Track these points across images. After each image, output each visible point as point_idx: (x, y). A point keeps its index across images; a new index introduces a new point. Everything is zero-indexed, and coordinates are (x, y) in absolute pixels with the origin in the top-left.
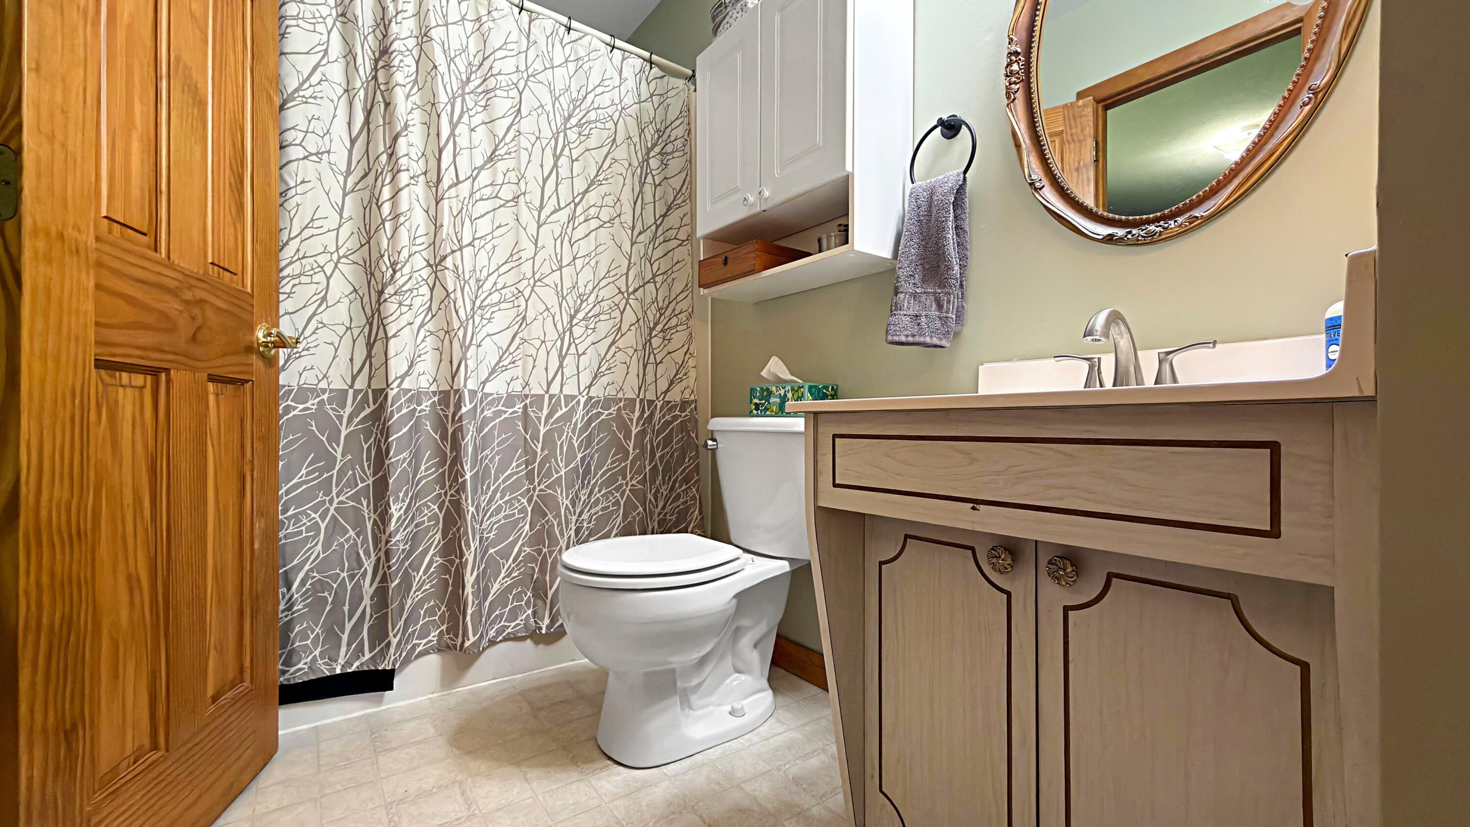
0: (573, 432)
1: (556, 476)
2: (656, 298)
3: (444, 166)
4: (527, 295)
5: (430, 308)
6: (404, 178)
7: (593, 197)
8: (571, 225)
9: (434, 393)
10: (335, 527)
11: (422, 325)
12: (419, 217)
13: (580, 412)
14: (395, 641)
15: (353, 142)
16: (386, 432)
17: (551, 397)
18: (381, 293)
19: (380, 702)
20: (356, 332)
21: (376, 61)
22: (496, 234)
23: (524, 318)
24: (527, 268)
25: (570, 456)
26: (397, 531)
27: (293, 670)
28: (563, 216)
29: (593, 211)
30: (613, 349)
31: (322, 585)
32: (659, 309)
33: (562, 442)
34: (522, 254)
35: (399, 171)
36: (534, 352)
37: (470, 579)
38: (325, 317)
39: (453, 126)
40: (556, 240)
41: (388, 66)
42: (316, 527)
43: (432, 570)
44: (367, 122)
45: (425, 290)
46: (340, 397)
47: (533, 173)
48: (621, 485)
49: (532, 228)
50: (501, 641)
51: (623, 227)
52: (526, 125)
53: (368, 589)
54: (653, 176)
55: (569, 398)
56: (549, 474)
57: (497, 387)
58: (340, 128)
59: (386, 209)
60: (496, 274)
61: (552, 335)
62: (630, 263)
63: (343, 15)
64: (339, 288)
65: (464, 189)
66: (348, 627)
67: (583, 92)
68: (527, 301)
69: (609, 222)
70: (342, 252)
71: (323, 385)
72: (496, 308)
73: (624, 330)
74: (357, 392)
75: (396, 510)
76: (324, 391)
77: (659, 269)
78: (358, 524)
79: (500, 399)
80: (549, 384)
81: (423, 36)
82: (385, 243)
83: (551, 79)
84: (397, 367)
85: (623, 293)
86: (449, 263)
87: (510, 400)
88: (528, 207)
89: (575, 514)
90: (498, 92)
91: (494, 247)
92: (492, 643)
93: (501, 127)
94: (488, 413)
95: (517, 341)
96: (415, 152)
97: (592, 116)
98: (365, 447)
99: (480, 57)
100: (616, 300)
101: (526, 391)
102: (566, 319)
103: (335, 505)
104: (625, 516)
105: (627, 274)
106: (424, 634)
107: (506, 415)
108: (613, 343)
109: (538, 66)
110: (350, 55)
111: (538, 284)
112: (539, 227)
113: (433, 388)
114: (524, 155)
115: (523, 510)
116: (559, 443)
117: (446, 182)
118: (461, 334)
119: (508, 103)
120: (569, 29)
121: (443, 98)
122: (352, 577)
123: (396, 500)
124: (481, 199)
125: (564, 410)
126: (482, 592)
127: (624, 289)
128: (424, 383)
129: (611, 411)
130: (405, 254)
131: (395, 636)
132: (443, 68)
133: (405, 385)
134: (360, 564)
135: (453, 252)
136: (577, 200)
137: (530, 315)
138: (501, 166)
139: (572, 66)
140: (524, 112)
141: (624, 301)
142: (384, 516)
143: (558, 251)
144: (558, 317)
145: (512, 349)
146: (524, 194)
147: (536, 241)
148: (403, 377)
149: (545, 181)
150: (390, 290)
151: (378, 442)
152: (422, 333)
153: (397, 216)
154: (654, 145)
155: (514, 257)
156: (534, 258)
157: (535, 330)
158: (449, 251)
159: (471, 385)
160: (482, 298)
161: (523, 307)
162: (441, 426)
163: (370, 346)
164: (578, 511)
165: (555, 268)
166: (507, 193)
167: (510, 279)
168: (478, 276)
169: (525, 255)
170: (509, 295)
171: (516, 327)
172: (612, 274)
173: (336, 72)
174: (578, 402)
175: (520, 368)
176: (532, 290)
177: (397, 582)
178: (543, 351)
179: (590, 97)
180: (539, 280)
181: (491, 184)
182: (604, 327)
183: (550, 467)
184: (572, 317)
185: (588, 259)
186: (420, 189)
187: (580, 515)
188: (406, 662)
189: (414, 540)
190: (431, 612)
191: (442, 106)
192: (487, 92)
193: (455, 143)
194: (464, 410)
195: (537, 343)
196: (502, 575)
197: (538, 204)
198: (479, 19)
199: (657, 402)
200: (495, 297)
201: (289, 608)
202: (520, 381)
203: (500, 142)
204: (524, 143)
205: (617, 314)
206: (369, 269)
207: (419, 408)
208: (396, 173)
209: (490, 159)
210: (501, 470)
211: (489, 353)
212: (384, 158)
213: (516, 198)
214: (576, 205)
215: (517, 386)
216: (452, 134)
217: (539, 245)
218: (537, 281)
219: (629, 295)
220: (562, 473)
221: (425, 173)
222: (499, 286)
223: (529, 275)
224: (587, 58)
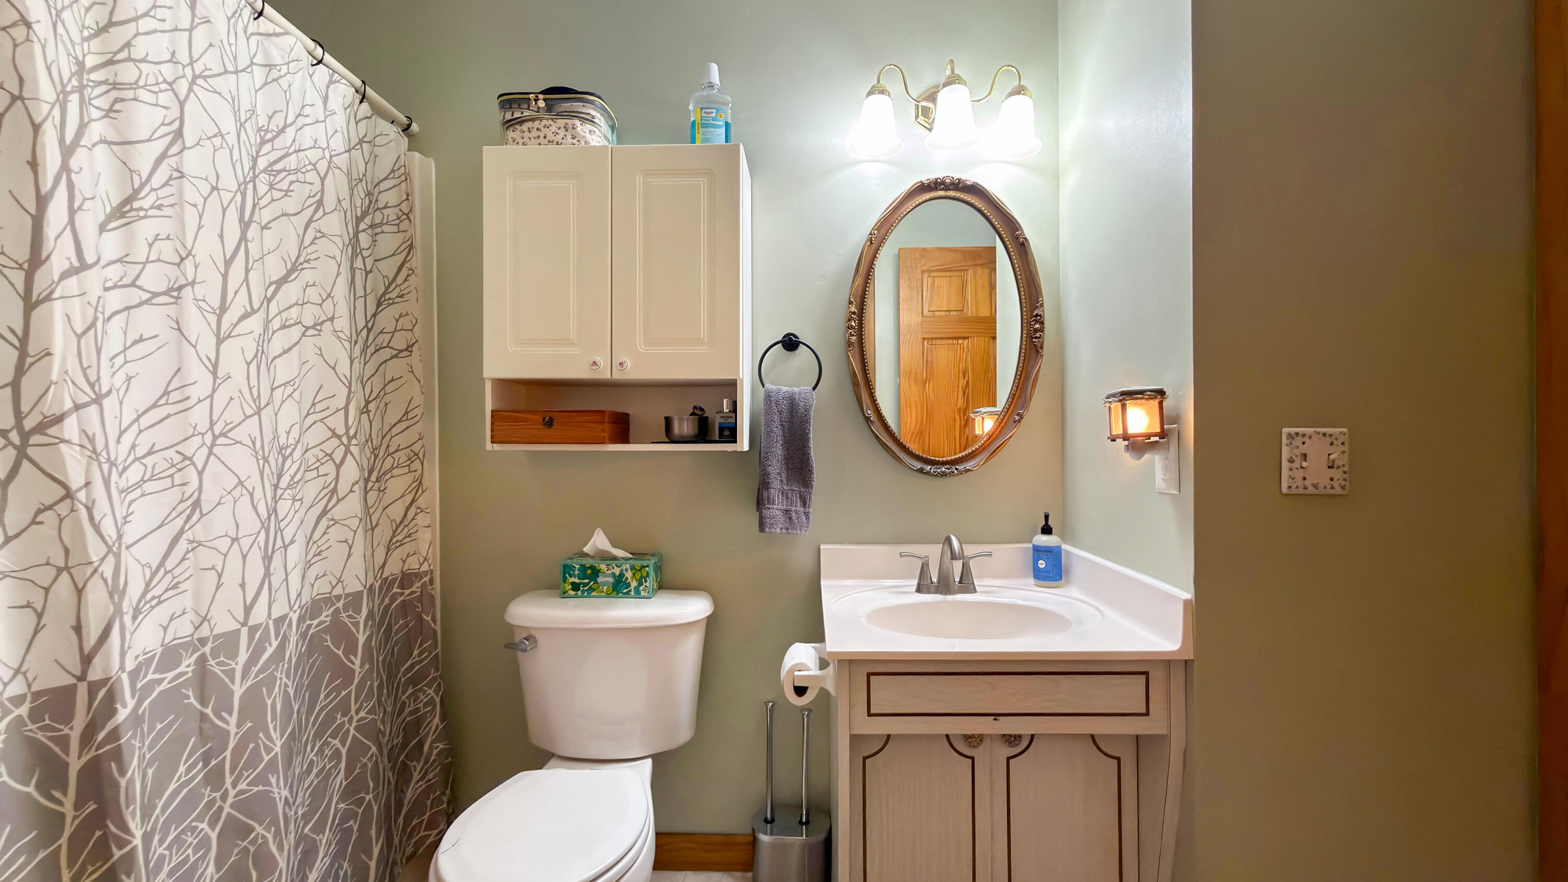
0: (288, 674)
1: (267, 758)
2: (370, 435)
4: (199, 460)
7: (291, 292)
13: (293, 636)
17: (253, 630)
22: (131, 354)
23: (197, 504)
24: (199, 416)
25: (285, 716)
28: (257, 323)
29: (291, 312)
30: (324, 522)
32: (374, 449)
33: (273, 698)
34: (189, 391)
36: (218, 561)
39: (67, 151)
40: (248, 364)
47: (208, 248)
48: (341, 724)
49: (207, 345)
51: (338, 337)
52: (194, 162)
54: (364, 258)
55: (278, 623)
56: (255, 758)
60: (134, 429)
61: (250, 524)
62: (350, 392)
68: (200, 474)
69: (317, 328)
72: (138, 492)
73: (341, 492)
77: (372, 391)
79: (154, 659)
80: (248, 610)
83: (234, 93)
85: (339, 437)
87: (171, 656)
88: (200, 308)
91: (129, 379)
93: (144, 158)
95: (182, 546)
97: (292, 162)
100: (328, 448)
101: (202, 632)
102: (269, 492)
105: (346, 408)
107: (164, 686)
108: (324, 512)
109: (211, 61)
111: (221, 440)
112: (220, 342)
114: (191, 216)
115: (203, 843)
116: (269, 702)
119: (158, 116)
125: (271, 644)
127: (341, 431)
129: (327, 616)
135: (77, 407)
136: (272, 295)
137: (209, 497)
138: (145, 229)
139: (260, 75)
140: (189, 137)
141: (343, 448)
143: (254, 382)
145: (169, 564)
146: (193, 284)
147: (216, 366)
149: (228, 263)
154: (365, 214)
155: (174, 398)
156: (211, 396)
157: (219, 523)
161: (195, 484)
162: (43, 762)
165: (249, 412)
166: (154, 279)
167: (162, 435)
169: (195, 393)
170: (162, 466)
171: (180, 522)
172: (319, 407)
174: (290, 624)
175: (188, 595)
176: (211, 453)
178: (235, 557)
179: (290, 132)
181: (120, 260)
182: (311, 490)
183: (257, 747)
184: (276, 487)
185: (289, 389)
191: (45, 108)
193: (71, 187)
194: (123, 715)
195: (223, 544)
197: (216, 303)
202: (190, 616)
203: (143, 185)
204: (189, 192)
205: (330, 468)
213: (175, 292)
214: (270, 303)
215: (187, 628)
216: (65, 167)
217: (220, 374)
218: (218, 436)
219: (350, 439)
220: (276, 747)
222: (140, 452)
223: (203, 426)
224: (284, 69)
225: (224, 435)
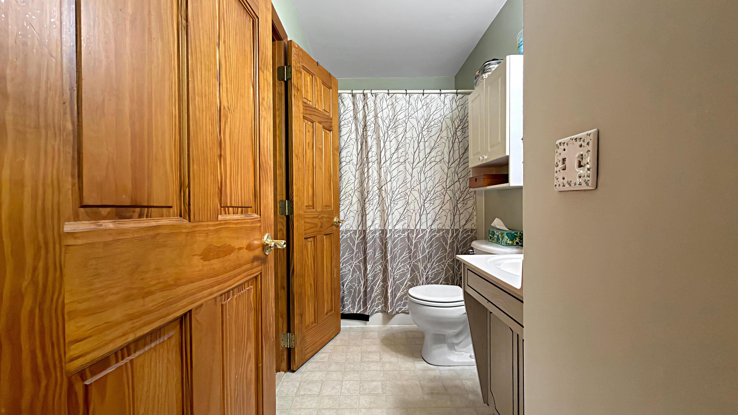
0: (425, 242)
1: (418, 258)
2: (460, 188)
3: (382, 157)
4: (409, 194)
5: (379, 203)
6: (370, 164)
7: (433, 154)
8: (424, 167)
9: (380, 230)
10: (354, 271)
11: (377, 208)
12: (375, 174)
13: (427, 234)
14: (369, 307)
15: (358, 155)
16: (366, 243)
17: (417, 230)
18: (365, 201)
19: (366, 324)
20: (359, 212)
21: (364, 129)
22: (399, 175)
23: (408, 203)
24: (409, 185)
25: (424, 251)
26: (369, 273)
27: (345, 310)
28: (421, 164)
29: (433, 159)
30: (441, 210)
31: (351, 287)
32: (461, 192)
33: (420, 246)
35: (369, 163)
36: (411, 215)
37: (389, 291)
38: (351, 209)
39: (385, 143)
40: (418, 173)
41: (366, 130)
42: (349, 270)
43: (380, 286)
44: (361, 148)
45: (377, 197)
46: (355, 232)
47: (411, 151)
48: (444, 262)
49: (411, 171)
50: (400, 313)
51: (445, 163)
52: (408, 135)
53: (362, 290)
54: (458, 139)
55: (423, 230)
56: (416, 257)
57: (399, 227)
58: (355, 152)
59: (366, 175)
60: (399, 188)
61: (417, 207)
62: (447, 176)
63: (355, 118)
64: (355, 199)
65: (388, 163)
66: (357, 300)
67: (429, 116)
68: (409, 197)
69: (439, 161)
70: (355, 189)
71: (351, 229)
72: (399, 200)
73: (445, 203)
74: (359, 231)
75: (369, 267)
76: (351, 230)
77: (461, 175)
78: (360, 270)
79: (400, 231)
80: (416, 226)
81: (376, 116)
82: (365, 185)
83: (417, 116)
84: (369, 223)
85: (445, 189)
86: (383, 188)
87: (404, 231)
88: (409, 163)
89: (425, 272)
90: (399, 126)
91: (398, 179)
92: (397, 313)
93: (400, 138)
94: (396, 236)
95: (406, 210)
96: (374, 154)
97: (432, 123)
98: (361, 247)
99: (393, 116)
100: (442, 191)
101: (409, 228)
102: (422, 201)
103: (354, 264)
104: (446, 275)
105: (446, 181)
106: (377, 306)
107: (402, 236)
108: (441, 208)
109: (412, 112)
110: (357, 129)
111: (413, 190)
112: (413, 170)
113: (380, 228)
114: (408, 145)
115: (408, 269)
116: (419, 246)
117: (382, 162)
118: (387, 211)
119: (402, 128)
120: (423, 94)
121: (381, 135)
122: (358, 286)
123: (369, 264)
124: (394, 164)
125: (421, 235)
126: (394, 296)
127: (445, 187)
128: (377, 227)
129: (440, 234)
130: (371, 188)
131: (369, 305)
132: (381, 125)
133: (371, 229)
134: (360, 283)
135: (384, 184)
136: (427, 157)
137: (410, 201)
138: (400, 151)
139: (425, 107)
140: (407, 130)
141: (445, 191)
142: (366, 269)
143: (419, 177)
144: (419, 201)
145: (404, 214)
146: (408, 159)
147: (412, 175)
148: (370, 227)
149: (415, 153)
150: (367, 200)
151: (364, 246)
152: (377, 211)
153: (369, 177)
154: (459, 126)
155: (405, 182)
156: (411, 181)
157: (412, 206)
158: (383, 184)
159: (390, 228)
160: (394, 197)
161: (408, 199)
162: (381, 240)
163: (362, 217)
164: (426, 272)
165: (418, 183)
166: (402, 160)
167: (403, 189)
168: (393, 190)
169: (408, 181)
170: (403, 195)
171: (406, 205)
172: (441, 181)
173: (353, 136)
174: (427, 232)
175: (407, 220)
176: (411, 192)
177: (369, 289)
178: (414, 214)
179: (431, 117)
181: (397, 158)
182: (438, 202)
183: (416, 255)
184: (425, 200)
185: (431, 177)
186: (375, 165)
187: (428, 273)
188: (372, 314)
189: (374, 276)
190: (379, 299)
191: (381, 138)
192: (395, 127)
193: (385, 148)
194: (388, 236)
195: (412, 211)
196: (401, 291)
197: (412, 162)
198: (393, 104)
199: (460, 229)
200: (399, 196)
201: (344, 292)
202: (407, 224)
203: (400, 143)
204: (407, 141)
205: (442, 196)
206: (362, 194)
207: (375, 235)
208: (368, 163)
209: (397, 149)
210: (400, 255)
211: (397, 215)
212: (365, 159)
213: (405, 161)
214: (426, 158)
215: (406, 226)
216: (384, 146)
218: (412, 189)
219: (447, 189)
220: (421, 257)
221: (377, 160)
222: (400, 192)
223: (409, 187)
224: (430, 102)
225: (413, 189)
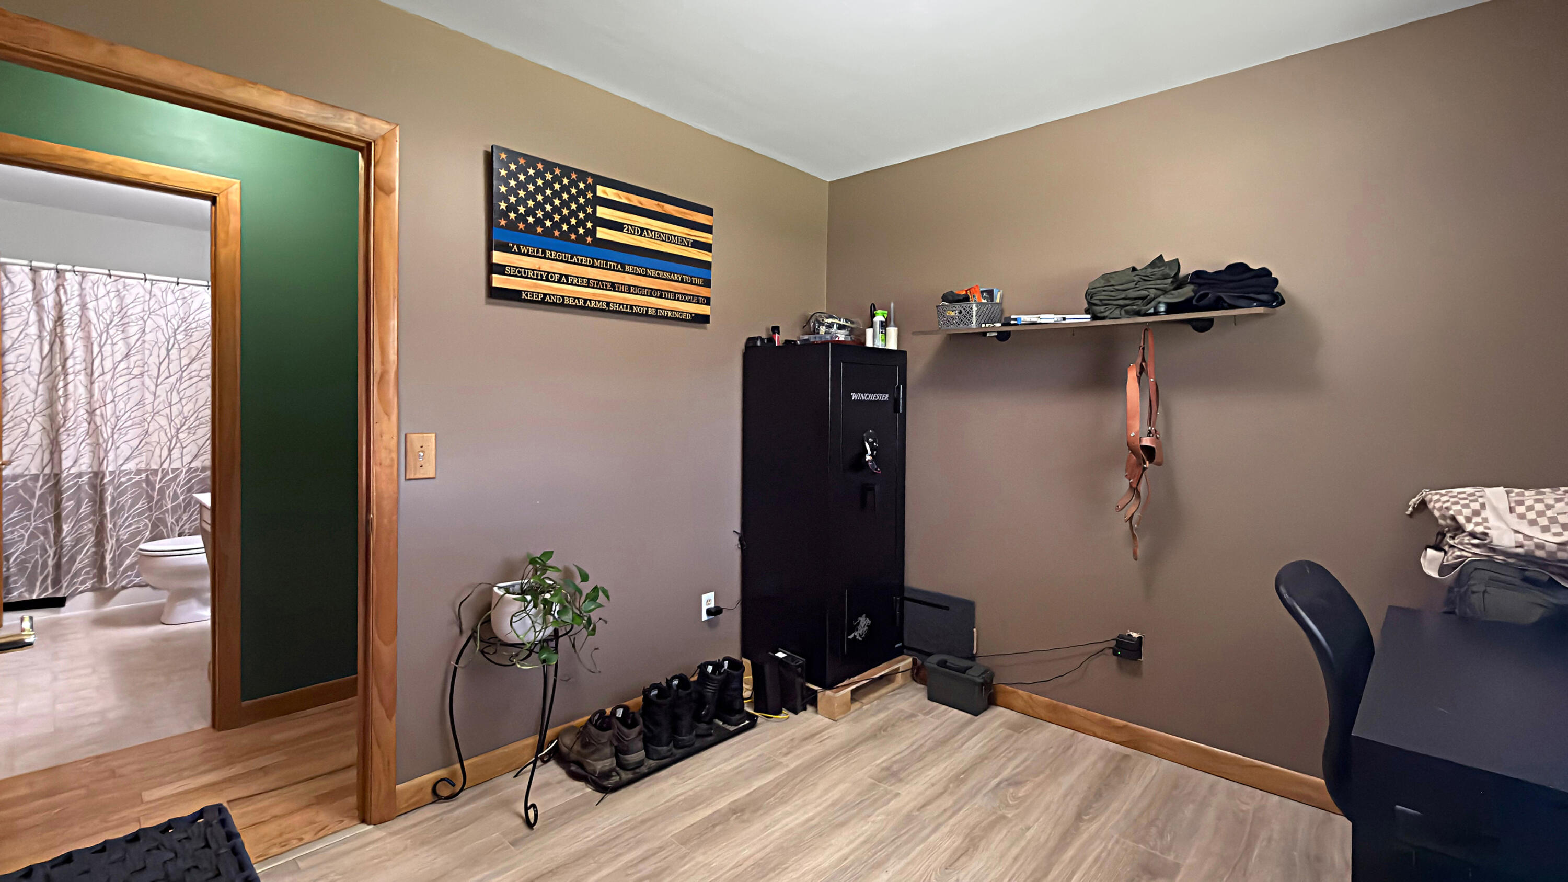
0: (178, 486)
1: (165, 508)
3: (95, 367)
4: (149, 420)
5: (88, 433)
6: (71, 377)
8: (178, 383)
9: (90, 473)
10: (33, 536)
11: (83, 441)
12: (82, 391)
13: (183, 475)
14: (65, 585)
15: (43, 359)
16: (60, 493)
18: (58, 430)
19: (57, 612)
20: (45, 447)
21: (56, 322)
22: (129, 393)
23: (147, 432)
24: (149, 408)
25: (176, 497)
26: (66, 537)
27: (10, 596)
28: (172, 380)
29: (194, 374)
31: (24, 561)
33: (169, 492)
34: (145, 401)
35: (68, 375)
36: (153, 449)
37: (108, 557)
38: (27, 442)
39: (101, 347)
40: (167, 392)
41: (61, 325)
42: (23, 536)
43: (89, 553)
44: (51, 349)
45: (86, 424)
46: (36, 478)
47: (153, 360)
49: (153, 388)
50: (130, 587)
52: (148, 337)
53: (51, 562)
55: (173, 470)
56: (161, 507)
57: (131, 466)
58: (36, 355)
59: (61, 392)
60: (130, 412)
61: (164, 439)
63: (37, 302)
64: (35, 427)
65: (108, 377)
66: (40, 578)
67: (187, 314)
68: (149, 424)
70: (36, 411)
71: (26, 473)
72: (130, 428)
74: (45, 475)
75: (66, 528)
76: (26, 475)
78: (45, 533)
79: (132, 472)
80: (162, 464)
81: (83, 306)
82: (60, 408)
83: (165, 312)
84: (66, 464)
86: (98, 412)
87: (139, 472)
88: (150, 377)
89: (178, 526)
90: (131, 324)
91: (128, 399)
92: (124, 588)
93: (132, 341)
94: (123, 480)
95: (142, 443)
96: (79, 360)
97: (194, 325)
98: (50, 499)
99: (119, 309)
101: (148, 468)
102: (174, 430)
103: (33, 526)
106: (83, 583)
107: (136, 480)
109: (156, 307)
110: (40, 321)
111: (156, 415)
112: (157, 386)
113: (90, 470)
114: (147, 352)
115: (146, 525)
116: (167, 492)
117: (96, 375)
118: (104, 445)
119: (137, 328)
120: (178, 284)
121: (94, 334)
122: (41, 556)
123: (66, 524)
124: (120, 376)
125: (171, 476)
126: (117, 563)
128: (84, 468)
130: (71, 411)
131: (66, 582)
132: (95, 320)
133: (71, 472)
134: (46, 551)
135: (100, 406)
136: (183, 369)
137: (150, 430)
138: (133, 359)
139: (180, 302)
140: (147, 330)
142: (59, 530)
143: (169, 397)
144: (168, 430)
145: (139, 447)
146: (147, 371)
147: (155, 393)
148: (70, 468)
149: (160, 364)
150: (62, 430)
151: (56, 497)
152: (83, 445)
153: (66, 395)
155: (141, 403)
156: (153, 402)
157: (154, 438)
158: (98, 406)
159: (110, 469)
160: (120, 425)
161: (146, 427)
162: (93, 487)
163: (52, 453)
164: (180, 525)
165: (167, 406)
166: (136, 371)
167: (139, 413)
168: (117, 415)
169: (147, 402)
170: (138, 421)
171: (143, 436)
173: (33, 330)
174: (182, 471)
175: (144, 457)
176: (152, 418)
177: (65, 560)
178: (158, 448)
179: (191, 317)
180: (157, 413)
181: (126, 369)
183: (162, 504)
184: (179, 429)
185: (190, 399)
186: (82, 377)
187: (182, 526)
188: (73, 595)
189: (78, 541)
190: (87, 573)
191: (94, 338)
192: (123, 324)
193: (102, 354)
194: (106, 481)
195: (155, 444)
196: (132, 556)
197: (156, 376)
198: (118, 291)
200: (129, 423)
201: (8, 569)
202: (144, 463)
203: (132, 348)
204: (147, 346)
206: (52, 418)
207: (80, 480)
208: (66, 375)
209: (127, 355)
210: (132, 506)
211: (125, 450)
212: (60, 368)
213: (142, 374)
214: (183, 372)
215: (143, 466)
216: (100, 350)
217: (157, 395)
218: (155, 413)
220: (169, 506)
221: (85, 369)
222: (132, 417)
223: (150, 411)
224: (190, 297)
